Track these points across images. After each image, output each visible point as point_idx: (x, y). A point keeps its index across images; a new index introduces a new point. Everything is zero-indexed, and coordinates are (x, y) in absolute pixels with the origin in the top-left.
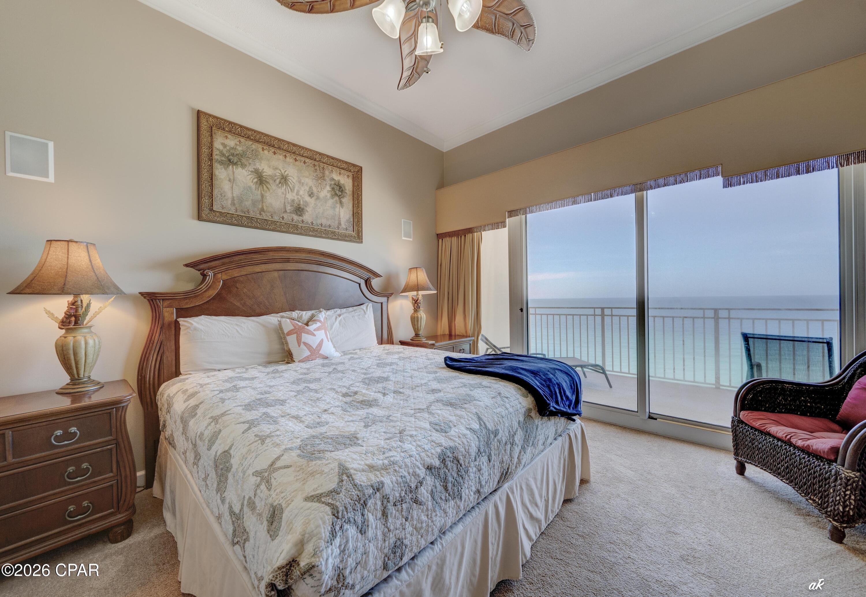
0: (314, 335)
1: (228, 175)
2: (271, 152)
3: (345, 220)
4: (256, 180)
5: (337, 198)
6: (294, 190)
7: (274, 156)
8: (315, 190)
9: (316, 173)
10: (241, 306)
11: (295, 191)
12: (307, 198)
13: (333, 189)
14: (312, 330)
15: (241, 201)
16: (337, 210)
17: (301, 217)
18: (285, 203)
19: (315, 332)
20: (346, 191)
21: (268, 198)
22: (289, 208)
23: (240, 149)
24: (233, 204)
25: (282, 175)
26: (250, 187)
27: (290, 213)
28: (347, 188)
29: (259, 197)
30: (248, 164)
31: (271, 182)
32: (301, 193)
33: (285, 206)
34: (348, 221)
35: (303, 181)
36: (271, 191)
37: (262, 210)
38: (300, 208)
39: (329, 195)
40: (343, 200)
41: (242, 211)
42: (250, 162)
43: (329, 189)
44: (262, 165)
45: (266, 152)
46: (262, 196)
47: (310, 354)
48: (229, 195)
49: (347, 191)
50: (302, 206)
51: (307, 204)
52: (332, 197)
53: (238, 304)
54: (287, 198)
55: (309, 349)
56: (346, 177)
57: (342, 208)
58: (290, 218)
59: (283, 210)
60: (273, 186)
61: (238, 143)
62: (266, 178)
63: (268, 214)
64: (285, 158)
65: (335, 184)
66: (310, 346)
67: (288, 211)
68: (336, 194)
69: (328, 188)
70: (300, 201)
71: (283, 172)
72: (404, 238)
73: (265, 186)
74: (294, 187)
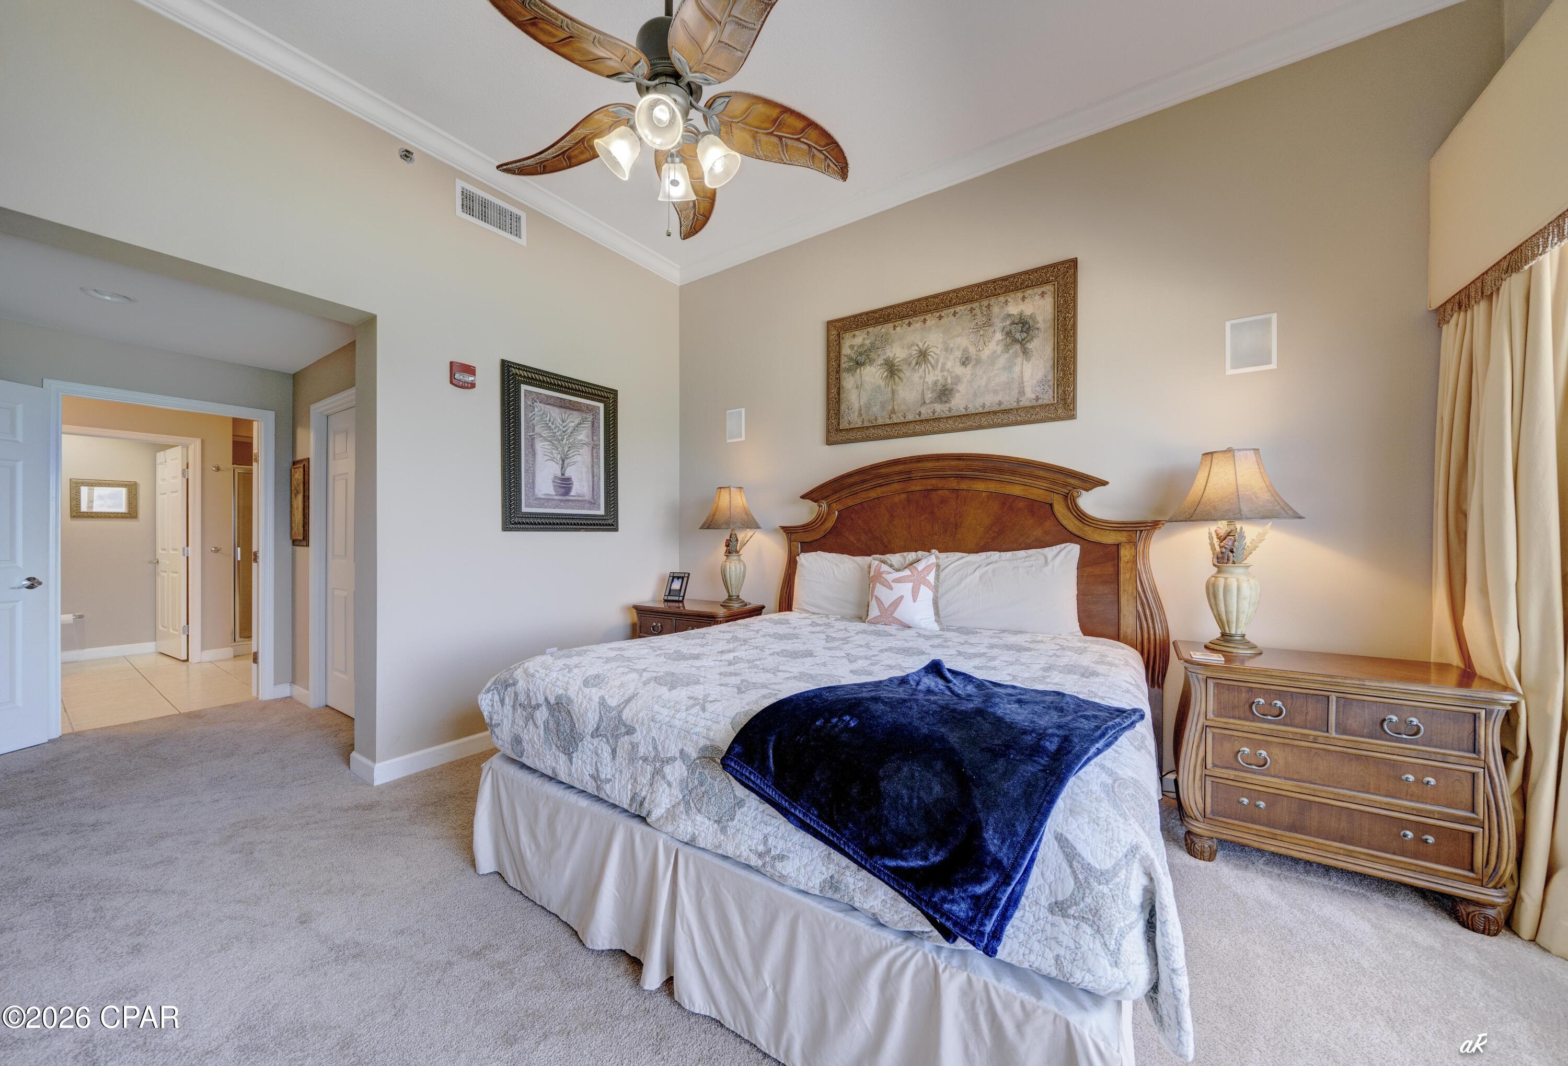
0: (891, 588)
1: (855, 381)
2: (904, 325)
3: (1035, 382)
4: (886, 374)
5: (1017, 347)
6: (937, 365)
7: (909, 328)
8: (972, 350)
9: (975, 322)
10: (855, 542)
11: (940, 366)
12: (959, 370)
13: (1009, 334)
14: (890, 581)
15: (868, 406)
16: (1017, 369)
17: (947, 405)
18: (923, 391)
19: (893, 585)
20: (1039, 325)
21: (900, 392)
22: (929, 396)
23: (867, 342)
24: (860, 415)
25: (920, 351)
26: (879, 387)
27: (932, 402)
28: (1040, 318)
29: (890, 395)
30: (876, 358)
31: (904, 367)
32: (949, 365)
33: (923, 394)
34: (1041, 383)
35: (952, 345)
36: (905, 380)
37: (893, 411)
38: (947, 389)
39: (999, 349)
40: (1030, 346)
41: (869, 421)
42: (879, 353)
43: (1001, 338)
44: (894, 349)
45: (898, 329)
46: (893, 392)
47: (879, 614)
48: (856, 406)
49: (1041, 325)
50: (949, 387)
51: (957, 380)
52: (1007, 348)
53: (852, 539)
54: (927, 382)
55: (879, 607)
56: (1037, 297)
57: (1028, 360)
58: (930, 411)
59: (920, 403)
60: (907, 373)
61: (866, 336)
62: (897, 366)
63: (900, 415)
64: (925, 323)
65: (1013, 323)
66: (882, 603)
67: (928, 401)
68: (1015, 341)
69: (999, 336)
70: (946, 379)
71: (921, 345)
72: (1230, 372)
73: (896, 377)
74: (937, 361)
